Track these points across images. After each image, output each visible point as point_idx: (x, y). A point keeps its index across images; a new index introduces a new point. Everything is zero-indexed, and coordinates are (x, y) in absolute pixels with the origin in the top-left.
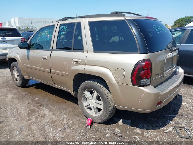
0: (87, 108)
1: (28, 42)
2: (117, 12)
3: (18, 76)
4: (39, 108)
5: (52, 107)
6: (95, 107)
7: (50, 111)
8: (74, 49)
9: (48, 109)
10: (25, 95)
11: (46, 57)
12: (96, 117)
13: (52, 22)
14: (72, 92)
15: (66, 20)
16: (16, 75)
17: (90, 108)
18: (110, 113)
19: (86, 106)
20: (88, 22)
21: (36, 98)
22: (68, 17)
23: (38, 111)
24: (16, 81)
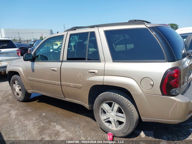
0: (105, 122)
1: (32, 53)
2: (135, 20)
3: (20, 90)
4: (50, 125)
5: (64, 123)
6: (116, 121)
7: (63, 127)
8: (88, 59)
9: (60, 124)
10: (30, 110)
11: (56, 69)
12: (117, 131)
13: (58, 32)
14: (87, 106)
15: (75, 30)
16: (17, 89)
17: (109, 122)
18: (134, 125)
19: (104, 120)
20: (104, 31)
21: (42, 114)
22: (77, 27)
23: (49, 128)
24: (17, 96)
